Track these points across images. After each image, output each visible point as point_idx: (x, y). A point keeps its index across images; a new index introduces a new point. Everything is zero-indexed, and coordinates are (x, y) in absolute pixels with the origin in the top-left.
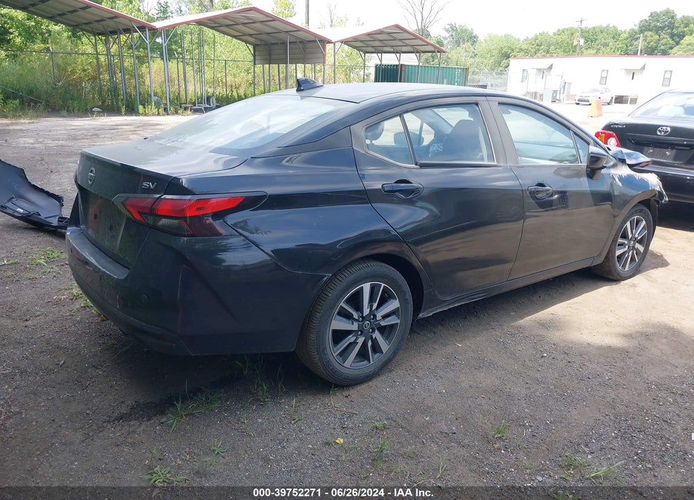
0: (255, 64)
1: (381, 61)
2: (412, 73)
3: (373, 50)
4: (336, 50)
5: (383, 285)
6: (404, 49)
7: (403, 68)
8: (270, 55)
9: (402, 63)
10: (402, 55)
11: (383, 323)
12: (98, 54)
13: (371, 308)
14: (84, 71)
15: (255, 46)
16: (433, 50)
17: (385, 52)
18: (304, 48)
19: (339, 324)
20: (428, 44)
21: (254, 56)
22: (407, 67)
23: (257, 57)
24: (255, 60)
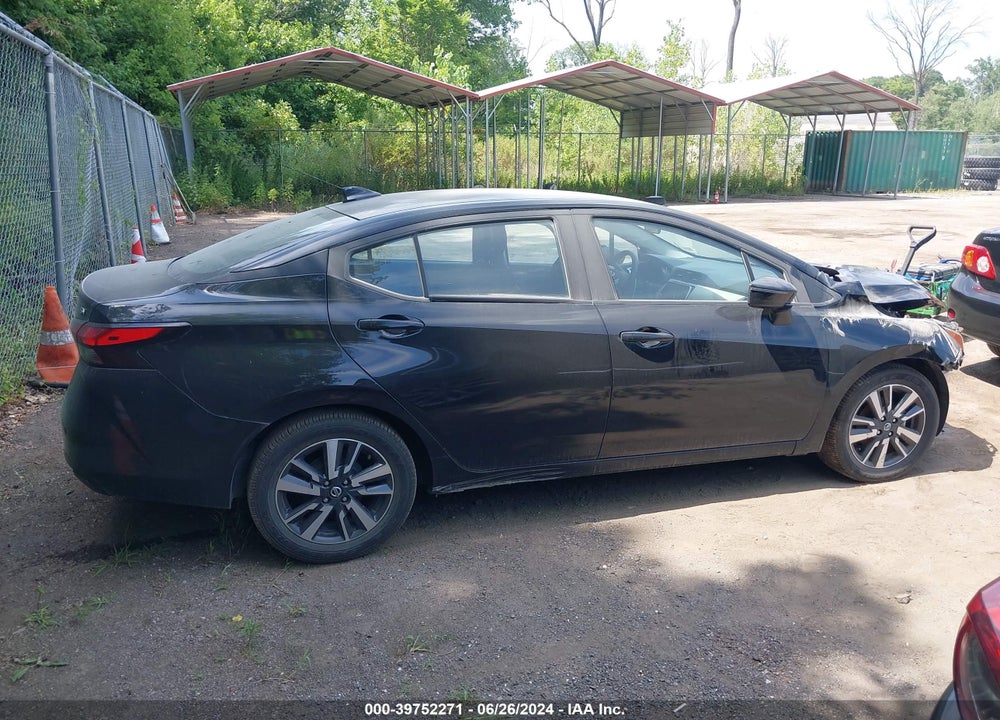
0: (621, 137)
1: (814, 126)
2: (864, 143)
3: (801, 110)
4: (732, 115)
5: (360, 443)
6: (852, 107)
7: (849, 136)
8: (641, 124)
9: (846, 128)
10: (847, 116)
11: (363, 492)
12: (417, 131)
13: (342, 470)
14: (402, 152)
15: (623, 113)
16: (897, 106)
17: (821, 114)
18: (687, 114)
19: (289, 484)
20: (887, 98)
21: (621, 126)
22: (856, 135)
23: (625, 128)
24: (621, 132)
